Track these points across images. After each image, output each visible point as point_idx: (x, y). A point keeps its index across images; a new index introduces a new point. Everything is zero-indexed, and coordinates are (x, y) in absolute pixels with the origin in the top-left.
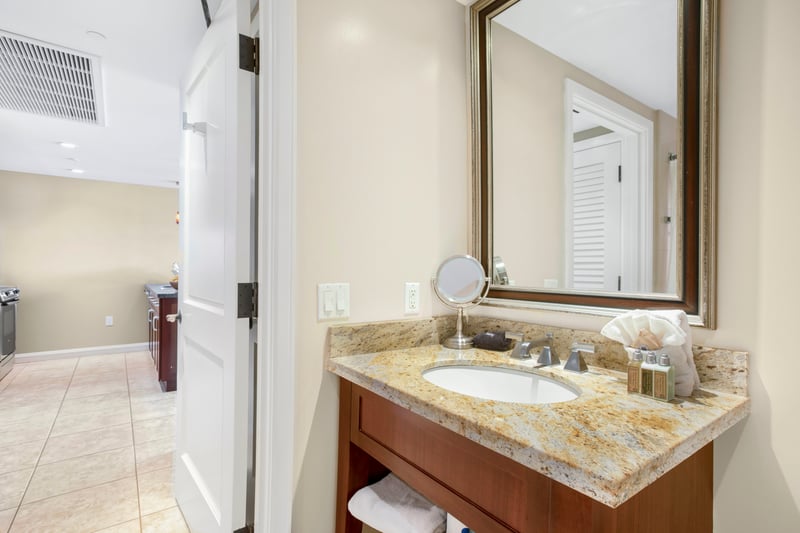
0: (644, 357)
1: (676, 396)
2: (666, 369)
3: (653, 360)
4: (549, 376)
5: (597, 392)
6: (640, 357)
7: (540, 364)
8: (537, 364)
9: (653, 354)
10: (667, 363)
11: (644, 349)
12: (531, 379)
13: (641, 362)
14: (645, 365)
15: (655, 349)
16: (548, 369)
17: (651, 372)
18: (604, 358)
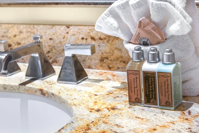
0: (145, 56)
1: (184, 97)
2: (170, 68)
3: (156, 58)
4: (39, 93)
5: (91, 110)
6: (141, 56)
7: (29, 78)
8: (25, 79)
9: (156, 50)
10: (172, 59)
11: (145, 44)
12: (19, 100)
13: (142, 62)
14: (147, 67)
15: (158, 43)
16: (38, 84)
17: (153, 74)
18: (107, 58)
